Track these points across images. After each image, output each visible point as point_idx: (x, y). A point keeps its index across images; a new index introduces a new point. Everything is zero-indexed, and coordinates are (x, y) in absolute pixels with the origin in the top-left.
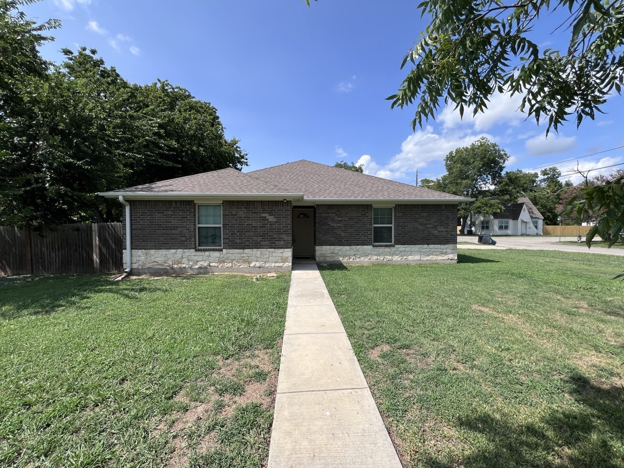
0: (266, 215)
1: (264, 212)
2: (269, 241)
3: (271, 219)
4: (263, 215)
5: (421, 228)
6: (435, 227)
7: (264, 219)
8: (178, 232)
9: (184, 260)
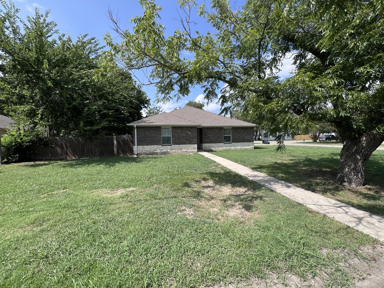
0: (188, 132)
1: (187, 130)
2: (189, 141)
3: (190, 133)
4: (187, 132)
5: (241, 136)
6: (246, 136)
7: (187, 133)
8: (155, 139)
9: (157, 149)
